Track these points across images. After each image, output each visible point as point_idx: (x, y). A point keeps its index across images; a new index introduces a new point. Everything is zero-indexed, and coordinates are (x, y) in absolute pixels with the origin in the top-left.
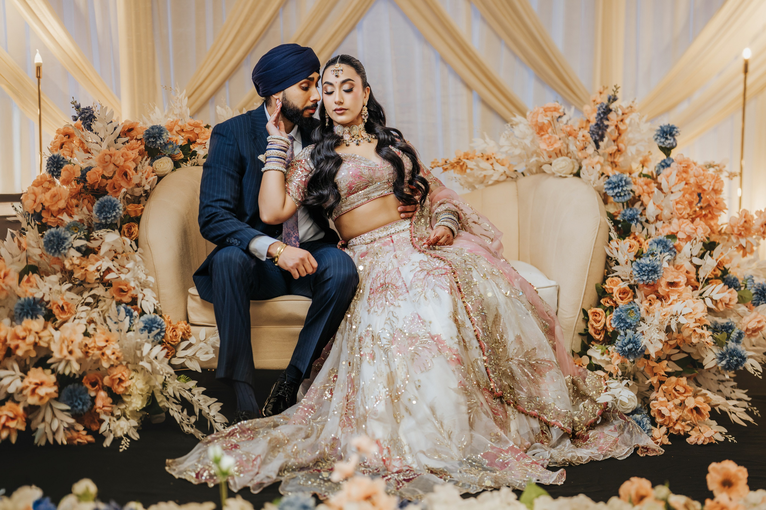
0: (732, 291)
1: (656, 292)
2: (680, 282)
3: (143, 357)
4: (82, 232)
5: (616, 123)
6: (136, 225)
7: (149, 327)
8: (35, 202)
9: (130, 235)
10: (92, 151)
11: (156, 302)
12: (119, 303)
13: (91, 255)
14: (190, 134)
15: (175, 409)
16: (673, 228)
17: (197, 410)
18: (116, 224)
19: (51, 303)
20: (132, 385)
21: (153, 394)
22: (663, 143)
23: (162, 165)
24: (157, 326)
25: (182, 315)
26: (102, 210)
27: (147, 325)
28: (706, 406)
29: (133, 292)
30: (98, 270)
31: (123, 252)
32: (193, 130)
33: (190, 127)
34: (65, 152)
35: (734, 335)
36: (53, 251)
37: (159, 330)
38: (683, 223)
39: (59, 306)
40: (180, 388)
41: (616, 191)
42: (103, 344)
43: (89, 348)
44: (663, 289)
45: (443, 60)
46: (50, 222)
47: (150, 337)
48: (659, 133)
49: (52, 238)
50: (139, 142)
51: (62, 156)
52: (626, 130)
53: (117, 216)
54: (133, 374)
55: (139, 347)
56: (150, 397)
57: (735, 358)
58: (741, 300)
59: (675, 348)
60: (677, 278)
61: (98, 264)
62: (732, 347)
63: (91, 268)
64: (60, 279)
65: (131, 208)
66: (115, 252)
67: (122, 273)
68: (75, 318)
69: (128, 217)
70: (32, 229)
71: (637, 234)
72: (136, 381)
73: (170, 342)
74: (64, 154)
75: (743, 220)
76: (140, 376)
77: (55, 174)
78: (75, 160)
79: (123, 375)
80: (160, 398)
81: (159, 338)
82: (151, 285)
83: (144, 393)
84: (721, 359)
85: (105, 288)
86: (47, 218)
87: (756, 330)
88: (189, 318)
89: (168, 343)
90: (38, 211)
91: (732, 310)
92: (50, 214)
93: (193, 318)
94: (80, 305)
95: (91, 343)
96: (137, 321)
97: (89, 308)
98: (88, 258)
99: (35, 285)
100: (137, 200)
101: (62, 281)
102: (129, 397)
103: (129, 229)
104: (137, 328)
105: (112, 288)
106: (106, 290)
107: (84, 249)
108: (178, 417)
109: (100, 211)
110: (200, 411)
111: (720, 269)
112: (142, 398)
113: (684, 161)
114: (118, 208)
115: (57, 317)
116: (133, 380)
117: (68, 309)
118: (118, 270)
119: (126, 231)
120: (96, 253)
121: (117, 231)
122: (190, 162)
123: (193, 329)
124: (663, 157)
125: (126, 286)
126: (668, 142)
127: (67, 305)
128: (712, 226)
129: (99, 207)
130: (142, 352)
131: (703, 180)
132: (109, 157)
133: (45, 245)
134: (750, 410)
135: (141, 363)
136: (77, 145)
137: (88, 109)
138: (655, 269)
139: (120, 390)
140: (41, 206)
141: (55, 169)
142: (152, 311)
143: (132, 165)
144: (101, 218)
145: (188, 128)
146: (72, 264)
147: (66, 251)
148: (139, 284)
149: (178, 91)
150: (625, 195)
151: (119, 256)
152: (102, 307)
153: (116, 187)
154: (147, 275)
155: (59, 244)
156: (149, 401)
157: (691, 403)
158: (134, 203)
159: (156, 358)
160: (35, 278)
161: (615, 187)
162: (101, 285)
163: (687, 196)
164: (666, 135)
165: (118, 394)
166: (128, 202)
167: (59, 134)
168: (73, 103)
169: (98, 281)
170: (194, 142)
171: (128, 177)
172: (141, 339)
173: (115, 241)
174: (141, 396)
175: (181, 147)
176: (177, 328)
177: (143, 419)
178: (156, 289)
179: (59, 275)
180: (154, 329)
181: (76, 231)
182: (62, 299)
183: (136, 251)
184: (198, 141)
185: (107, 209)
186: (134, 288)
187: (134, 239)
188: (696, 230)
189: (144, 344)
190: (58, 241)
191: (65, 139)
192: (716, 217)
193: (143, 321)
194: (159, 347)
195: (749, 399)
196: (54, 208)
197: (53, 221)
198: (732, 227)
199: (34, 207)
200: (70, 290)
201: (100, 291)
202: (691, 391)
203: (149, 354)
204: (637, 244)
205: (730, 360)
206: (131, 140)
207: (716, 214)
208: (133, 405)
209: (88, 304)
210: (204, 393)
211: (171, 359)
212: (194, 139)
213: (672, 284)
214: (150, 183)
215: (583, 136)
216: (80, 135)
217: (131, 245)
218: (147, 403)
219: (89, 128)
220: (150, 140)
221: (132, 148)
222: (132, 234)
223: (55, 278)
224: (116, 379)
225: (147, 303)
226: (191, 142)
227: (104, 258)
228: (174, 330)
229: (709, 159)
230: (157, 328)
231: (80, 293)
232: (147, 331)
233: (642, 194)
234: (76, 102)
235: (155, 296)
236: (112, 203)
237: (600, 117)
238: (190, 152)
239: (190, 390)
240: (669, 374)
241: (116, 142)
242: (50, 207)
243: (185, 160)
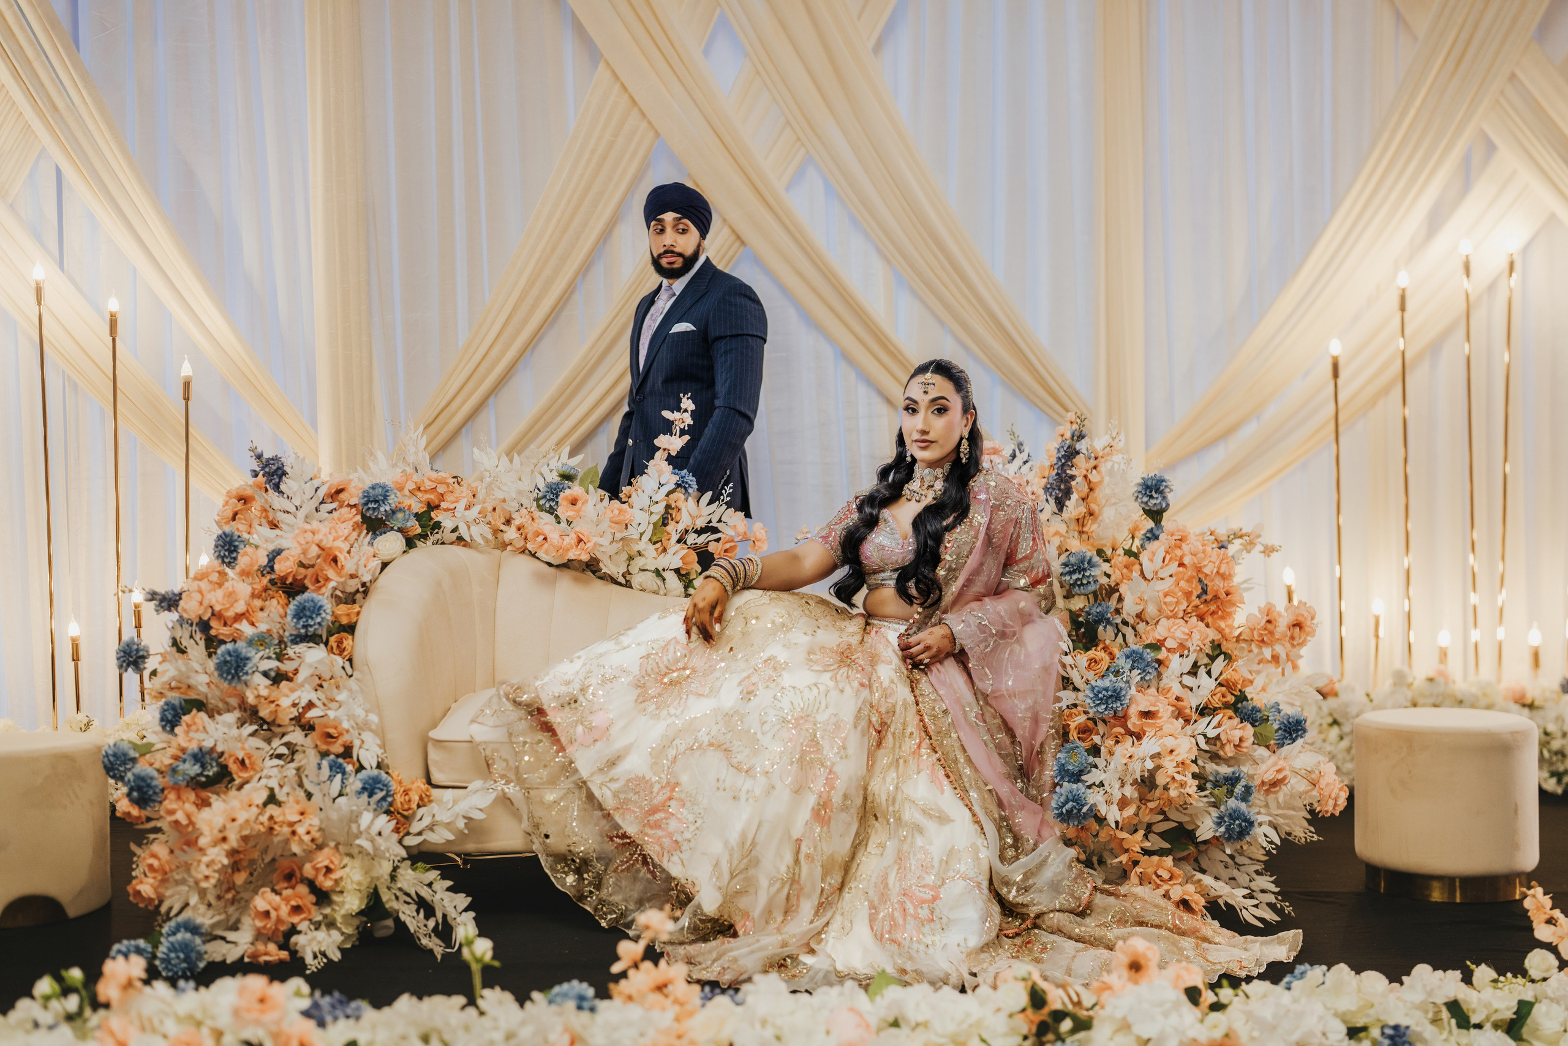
0: (1246, 726)
1: (1125, 727)
2: (1158, 711)
3: (361, 833)
4: (272, 649)
5: (1084, 472)
6: (350, 637)
7: (370, 788)
8: (201, 603)
9: (341, 651)
10: (281, 525)
11: (380, 752)
12: (324, 754)
13: (284, 683)
14: (431, 493)
15: (408, 912)
16: (1160, 632)
17: (439, 915)
18: (321, 636)
19: (226, 755)
20: (345, 877)
21: (376, 889)
22: (1146, 503)
23: (387, 545)
24: (381, 787)
25: (419, 771)
26: (301, 615)
27: (367, 786)
28: (1197, 897)
29: (346, 738)
30: (294, 705)
31: (332, 678)
32: (435, 488)
33: (431, 483)
34: (241, 527)
35: (1239, 789)
36: (230, 677)
37: (384, 793)
38: (1174, 624)
39: (238, 759)
40: (415, 881)
41: (1075, 577)
42: (295, 818)
43: (276, 823)
44: (1134, 722)
45: (846, 357)
46: (223, 634)
47: (372, 803)
48: (1140, 488)
49: (228, 658)
50: (354, 509)
51: (237, 533)
52: (1101, 482)
53: (323, 624)
54: (346, 860)
55: (355, 818)
56: (372, 894)
57: (1237, 822)
58: (1260, 740)
59: (1159, 813)
60: (1155, 705)
61: (294, 697)
62: (1234, 806)
63: (285, 702)
64: (239, 719)
65: (342, 609)
66: (320, 678)
67: (329, 709)
68: (260, 778)
69: (337, 624)
70: (195, 646)
71: (1108, 642)
72: (351, 870)
73: (401, 811)
74: (238, 529)
75: (1265, 619)
76: (357, 863)
77: (226, 560)
78: (255, 539)
79: (332, 862)
80: (386, 896)
81: (385, 805)
82: (373, 727)
83: (362, 888)
84: (1219, 824)
85: (304, 733)
86: (217, 628)
87: (1275, 784)
88: (432, 777)
89: (399, 813)
90: (205, 618)
91: (1245, 754)
92: (223, 622)
93: (437, 777)
94: (268, 758)
95: (279, 816)
96: (351, 780)
97: (281, 762)
98: (278, 687)
99: (201, 728)
100: (350, 599)
101: (241, 723)
102: (340, 895)
103: (340, 642)
104: (351, 790)
105: (314, 733)
106: (306, 736)
107: (273, 674)
108: (412, 926)
109: (299, 614)
110: (445, 916)
111: (1232, 694)
112: (359, 895)
113: (1179, 531)
114: (325, 611)
115: (235, 776)
116: (347, 869)
117: (250, 764)
118: (324, 704)
119: (335, 645)
120: (290, 680)
121: (322, 646)
122: (432, 538)
123: (435, 792)
124: (1150, 524)
125: (336, 728)
126: (1153, 502)
127: (250, 758)
128: (1223, 630)
129: (296, 610)
130: (359, 826)
131: (1203, 559)
132: (311, 535)
133: (217, 669)
134: (1279, 906)
135: (358, 842)
136: (258, 514)
137: (276, 459)
138: (1118, 694)
139: (327, 884)
140: (210, 610)
141: (227, 553)
142: (374, 765)
143: (345, 547)
144: (299, 626)
145: (429, 485)
146: (258, 696)
147: (248, 677)
148: (355, 725)
149: (412, 428)
150: (1089, 582)
151: (325, 684)
152: (300, 762)
153: (320, 579)
154: (367, 711)
155: (238, 666)
156: (370, 900)
157: (1177, 893)
158: (346, 603)
159: (380, 834)
160: (201, 719)
161: (1074, 572)
162: (298, 729)
163: (1182, 583)
164: (1151, 492)
165: (324, 889)
166: (339, 601)
167: (231, 498)
168: (251, 450)
169: (294, 722)
170: (438, 507)
171: (339, 564)
172: (358, 806)
173: (321, 661)
174: (358, 892)
175: (416, 515)
176: (410, 790)
177: (360, 929)
178: (381, 733)
179: (237, 714)
180: (377, 791)
181: (261, 648)
182: (243, 749)
183: (351, 676)
184: (443, 505)
185: (308, 613)
186: (348, 731)
187: (347, 658)
188: (1190, 635)
189: (361, 813)
190: (236, 661)
191: (240, 506)
192: (1229, 614)
193: (361, 780)
194: (384, 818)
195: (1277, 890)
196: (230, 614)
197: (227, 633)
198: (1252, 630)
199: (201, 612)
200: (253, 734)
201: (296, 736)
202: (1179, 876)
203: (369, 827)
204: (1106, 658)
205: (1230, 826)
206: (341, 506)
207: (1228, 610)
208: (347, 906)
209: (279, 756)
210: (449, 889)
211: (403, 837)
212: (437, 503)
213: (1147, 715)
214: (371, 572)
215: (1033, 493)
216: (263, 501)
217: (343, 668)
218: (368, 904)
219: (277, 487)
220: (370, 506)
221: (342, 520)
222: (344, 650)
223: (231, 718)
224: (321, 868)
225: (367, 752)
226: (432, 507)
227: (303, 686)
228: (406, 792)
229: (1235, 526)
230: (382, 790)
231: (268, 741)
232: (366, 794)
233: (1122, 581)
234: (256, 448)
235: (379, 742)
236: (315, 604)
237: (1060, 464)
238: (431, 523)
239: (430, 885)
240: (1147, 852)
241: (317, 510)
242: (223, 612)
243: (423, 537)
